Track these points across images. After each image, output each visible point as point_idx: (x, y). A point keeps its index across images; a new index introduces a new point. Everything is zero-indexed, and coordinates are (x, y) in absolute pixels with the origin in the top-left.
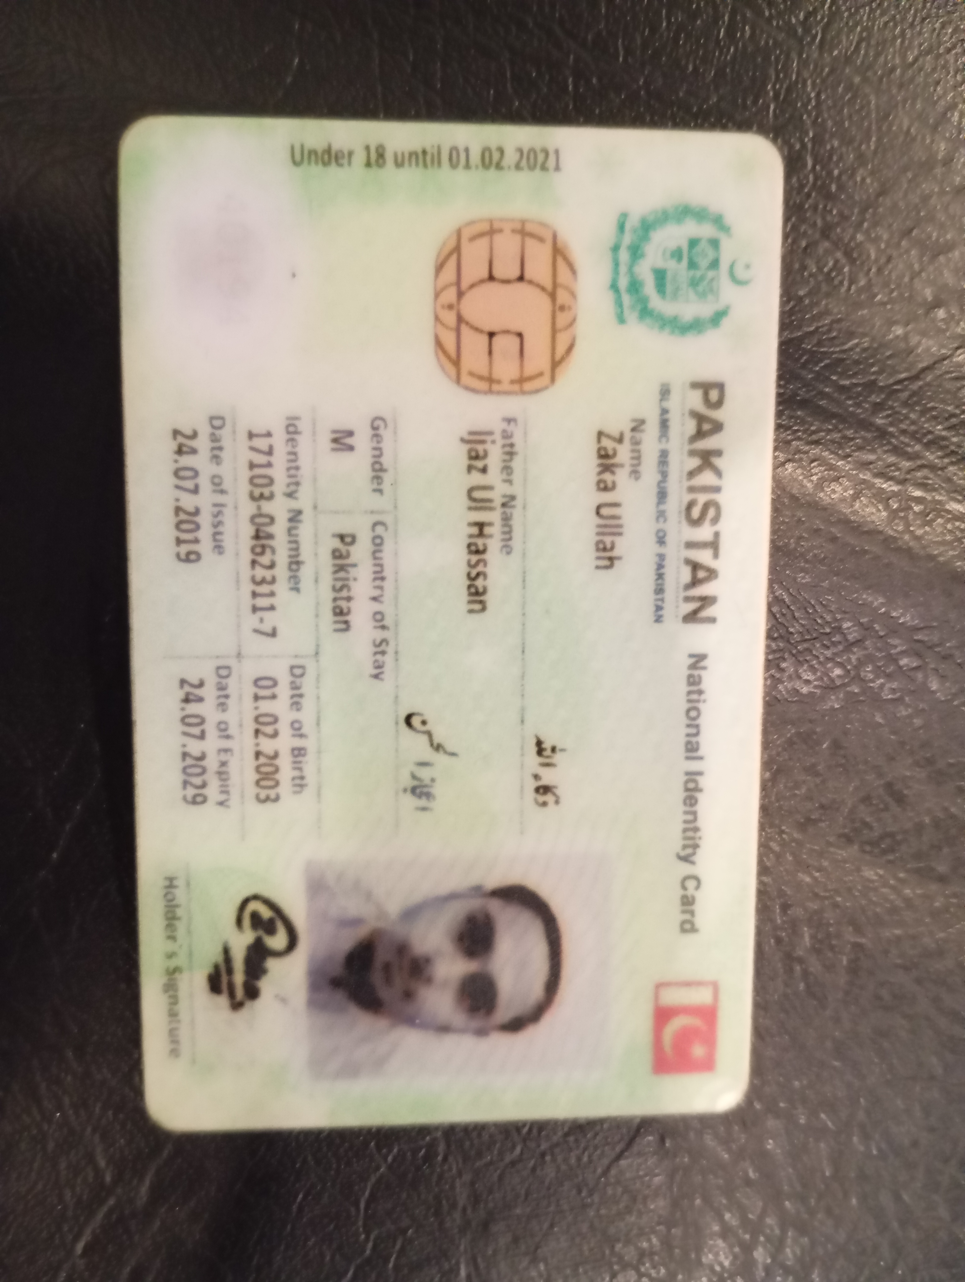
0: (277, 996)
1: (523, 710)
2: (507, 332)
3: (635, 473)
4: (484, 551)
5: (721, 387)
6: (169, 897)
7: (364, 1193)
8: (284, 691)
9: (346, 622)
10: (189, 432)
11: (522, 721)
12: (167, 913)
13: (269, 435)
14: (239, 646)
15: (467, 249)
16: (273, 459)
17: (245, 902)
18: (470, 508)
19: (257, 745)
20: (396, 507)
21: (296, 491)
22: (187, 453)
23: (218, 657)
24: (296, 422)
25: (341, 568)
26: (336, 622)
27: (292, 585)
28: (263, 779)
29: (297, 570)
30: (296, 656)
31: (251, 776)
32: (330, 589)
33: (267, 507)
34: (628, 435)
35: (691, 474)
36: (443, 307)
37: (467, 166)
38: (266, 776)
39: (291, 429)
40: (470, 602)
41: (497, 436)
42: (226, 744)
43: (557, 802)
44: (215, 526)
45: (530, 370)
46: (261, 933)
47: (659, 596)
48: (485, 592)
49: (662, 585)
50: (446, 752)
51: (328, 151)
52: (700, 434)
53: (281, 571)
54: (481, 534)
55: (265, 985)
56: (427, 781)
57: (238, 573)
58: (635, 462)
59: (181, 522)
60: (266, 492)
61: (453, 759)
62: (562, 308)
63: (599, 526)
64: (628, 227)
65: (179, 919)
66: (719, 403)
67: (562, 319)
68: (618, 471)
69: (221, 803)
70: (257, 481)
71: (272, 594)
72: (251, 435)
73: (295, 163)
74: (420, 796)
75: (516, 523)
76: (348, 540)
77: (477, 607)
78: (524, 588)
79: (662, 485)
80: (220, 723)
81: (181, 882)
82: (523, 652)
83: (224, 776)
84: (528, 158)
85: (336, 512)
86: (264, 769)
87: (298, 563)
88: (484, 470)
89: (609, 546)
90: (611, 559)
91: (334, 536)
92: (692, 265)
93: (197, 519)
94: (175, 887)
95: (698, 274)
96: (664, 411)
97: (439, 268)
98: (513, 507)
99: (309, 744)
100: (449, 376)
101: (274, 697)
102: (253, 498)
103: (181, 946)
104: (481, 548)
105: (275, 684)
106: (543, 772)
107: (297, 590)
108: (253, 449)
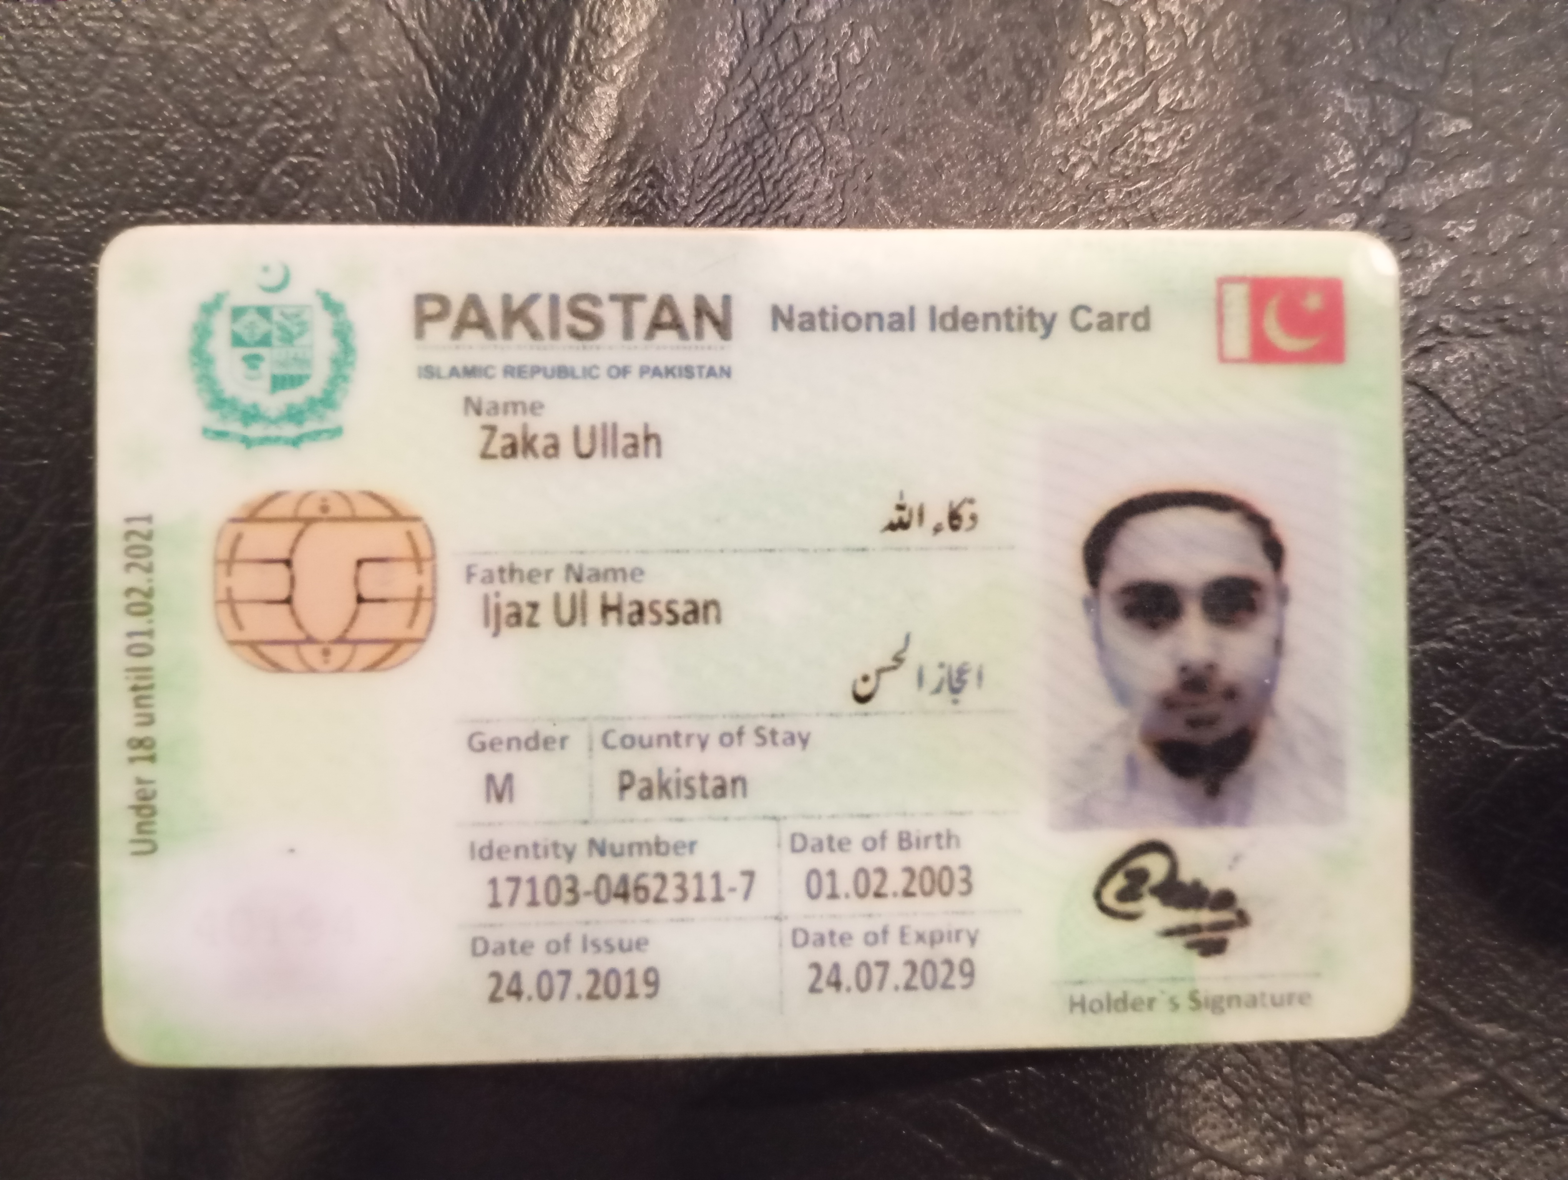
0: (1230, 868)
1: (848, 550)
2: (356, 580)
3: (535, 408)
4: (640, 604)
5: (420, 299)
6: (1096, 1006)
7: (1496, 744)
8: (824, 861)
9: (734, 781)
10: (492, 983)
11: (864, 550)
12: (1117, 1010)
13: (494, 882)
14: (766, 918)
15: (252, 632)
16: (525, 877)
17: (1104, 909)
18: (584, 623)
19: (895, 894)
20: (584, 719)
21: (565, 847)
22: (519, 984)
23: (781, 945)
24: (477, 848)
25: (664, 788)
26: (734, 795)
27: (687, 850)
28: (941, 887)
29: (667, 844)
30: (779, 845)
31: (937, 902)
32: (690, 803)
33: (586, 883)
34: (485, 419)
35: (535, 334)
36: (326, 662)
37: (150, 633)
38: (937, 882)
39: (486, 853)
40: (706, 620)
41: (490, 589)
42: (894, 935)
43: (971, 501)
44: (611, 949)
45: (403, 550)
46: (1145, 889)
47: (696, 371)
48: (693, 602)
49: (680, 369)
50: (904, 650)
51: (138, 809)
52: (482, 324)
53: (670, 865)
54: (617, 608)
55: (1214, 884)
56: (943, 673)
57: (672, 920)
58: (520, 408)
59: (607, 992)
60: (567, 884)
61: (912, 639)
62: (325, 509)
63: (605, 454)
64: (220, 427)
65: (1125, 994)
66: (443, 300)
67: (338, 508)
68: (531, 432)
69: (973, 940)
70: (553, 896)
71: (698, 876)
72: (495, 904)
73: (154, 850)
74: (963, 682)
75: (602, 563)
76: (627, 780)
77: (712, 611)
78: (688, 551)
79: (549, 373)
80: (867, 943)
81: (1077, 992)
82: (771, 551)
83: (937, 937)
84: (138, 556)
85: (591, 796)
86: (927, 886)
87: (658, 844)
88: (534, 606)
89: (630, 441)
90: (647, 438)
91: (622, 798)
92: (265, 341)
93: (603, 971)
94: (1083, 999)
95: (276, 333)
96: (454, 372)
97: (277, 667)
98: (581, 567)
99: (894, 827)
100: (415, 653)
101: (832, 874)
102: (575, 901)
103: (1163, 992)
104: (635, 608)
105: (814, 872)
106: (930, 521)
107: (692, 845)
108: (512, 902)
